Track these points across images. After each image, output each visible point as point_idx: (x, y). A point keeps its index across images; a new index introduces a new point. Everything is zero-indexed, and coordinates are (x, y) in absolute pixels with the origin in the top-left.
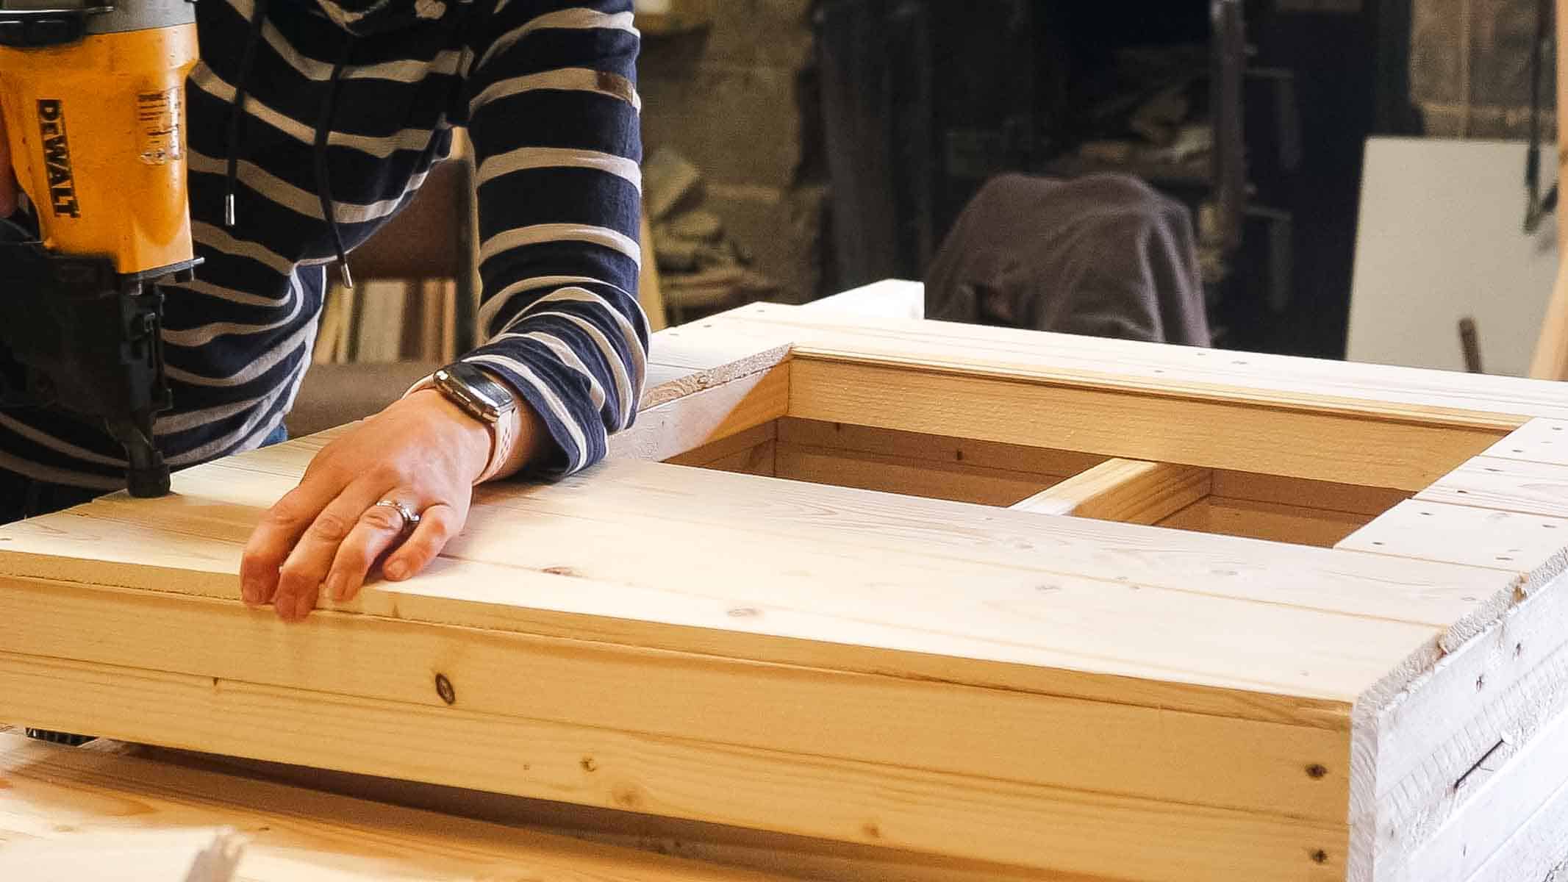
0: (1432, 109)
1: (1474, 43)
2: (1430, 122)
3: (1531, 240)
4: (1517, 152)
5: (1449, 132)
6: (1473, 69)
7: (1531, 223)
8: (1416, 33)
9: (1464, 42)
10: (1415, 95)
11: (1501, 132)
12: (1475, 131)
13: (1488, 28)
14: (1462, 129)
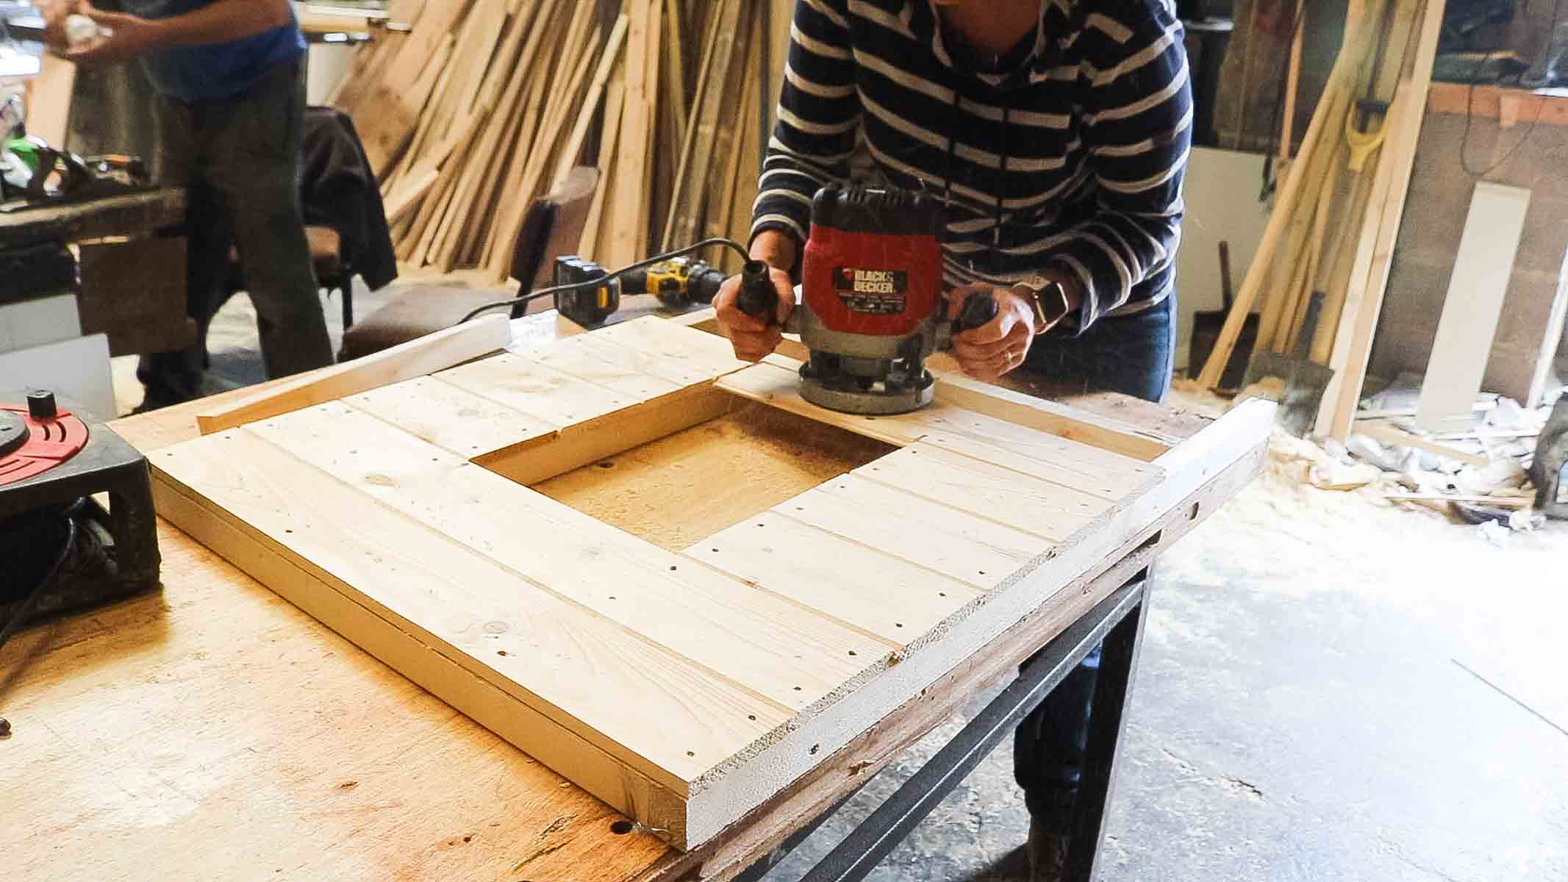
0: (1223, 134)
1: (1247, 104)
2: (1221, 141)
3: (1263, 205)
4: (1261, 159)
5: (1229, 146)
6: (1244, 115)
7: (1263, 197)
8: (1218, 94)
9: (1242, 101)
10: (1215, 127)
11: (1254, 149)
12: (1242, 148)
13: (1254, 96)
14: (1236, 145)
